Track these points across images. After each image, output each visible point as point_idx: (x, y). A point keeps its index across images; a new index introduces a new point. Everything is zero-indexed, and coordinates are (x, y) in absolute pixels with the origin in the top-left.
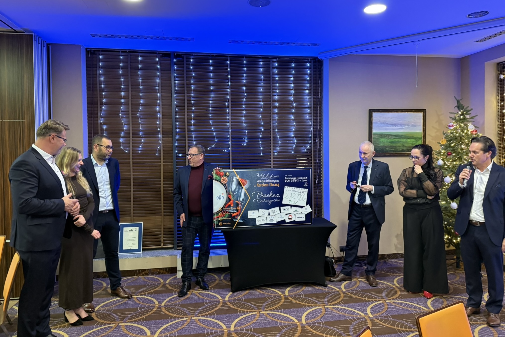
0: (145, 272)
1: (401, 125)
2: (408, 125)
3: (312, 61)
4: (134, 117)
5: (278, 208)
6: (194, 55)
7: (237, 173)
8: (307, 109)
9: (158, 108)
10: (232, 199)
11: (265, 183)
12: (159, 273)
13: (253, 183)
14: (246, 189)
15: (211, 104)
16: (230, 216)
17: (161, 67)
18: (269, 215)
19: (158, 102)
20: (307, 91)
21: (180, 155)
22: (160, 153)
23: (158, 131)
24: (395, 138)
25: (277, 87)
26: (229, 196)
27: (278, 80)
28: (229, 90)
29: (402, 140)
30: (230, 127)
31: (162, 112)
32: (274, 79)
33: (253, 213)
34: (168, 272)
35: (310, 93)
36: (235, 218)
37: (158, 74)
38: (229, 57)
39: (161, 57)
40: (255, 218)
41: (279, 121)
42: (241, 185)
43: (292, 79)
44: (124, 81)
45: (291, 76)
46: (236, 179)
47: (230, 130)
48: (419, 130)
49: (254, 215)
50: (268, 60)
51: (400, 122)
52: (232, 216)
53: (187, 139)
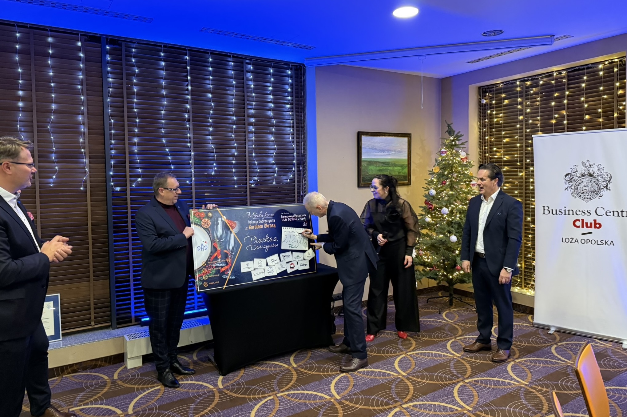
0: (72, 368)
1: (388, 151)
2: (395, 151)
3: (294, 68)
4: (42, 130)
5: (277, 255)
6: (137, 43)
7: (222, 213)
8: (288, 129)
9: (80, 118)
10: (219, 248)
11: (259, 224)
12: (95, 367)
13: (243, 225)
14: (236, 234)
15: (164, 115)
16: (218, 271)
17: (85, 56)
18: (267, 265)
19: (82, 108)
20: (288, 106)
21: (118, 189)
22: (85, 186)
23: (82, 153)
24: (382, 166)
25: (253, 97)
26: (214, 244)
27: (254, 89)
28: (189, 97)
29: (389, 168)
30: (192, 149)
31: (88, 124)
32: (249, 87)
33: (247, 265)
34: (110, 363)
35: (292, 108)
36: (225, 274)
37: (81, 65)
38: (189, 50)
39: (85, 41)
40: (250, 272)
41: (257, 142)
42: (229, 229)
43: (271, 88)
44: (22, 74)
45: (269, 84)
46: (222, 220)
47: (193, 153)
48: (405, 157)
49: (249, 268)
50: (240, 61)
51: (387, 148)
52: (221, 272)
53: (127, 165)
